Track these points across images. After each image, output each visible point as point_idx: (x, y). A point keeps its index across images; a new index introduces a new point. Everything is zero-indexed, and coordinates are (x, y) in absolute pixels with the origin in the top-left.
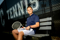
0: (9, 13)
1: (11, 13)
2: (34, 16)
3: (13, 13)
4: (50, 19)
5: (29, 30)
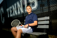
0: (9, 11)
1: (11, 11)
3: (12, 12)
4: (48, 18)
5: (28, 28)
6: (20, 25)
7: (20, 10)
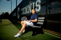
1: (24, 11)
7: (29, 11)
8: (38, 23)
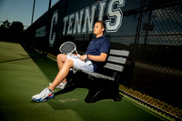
1: (70, 24)
2: (102, 40)
3: (73, 25)
6: (74, 53)
7: (87, 26)
8: (108, 66)
